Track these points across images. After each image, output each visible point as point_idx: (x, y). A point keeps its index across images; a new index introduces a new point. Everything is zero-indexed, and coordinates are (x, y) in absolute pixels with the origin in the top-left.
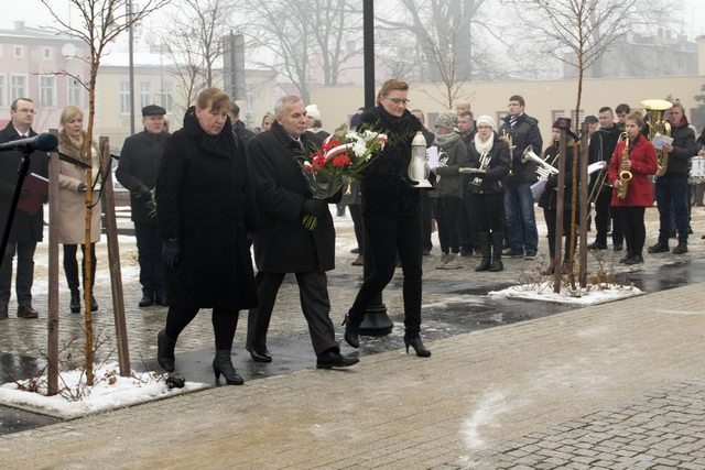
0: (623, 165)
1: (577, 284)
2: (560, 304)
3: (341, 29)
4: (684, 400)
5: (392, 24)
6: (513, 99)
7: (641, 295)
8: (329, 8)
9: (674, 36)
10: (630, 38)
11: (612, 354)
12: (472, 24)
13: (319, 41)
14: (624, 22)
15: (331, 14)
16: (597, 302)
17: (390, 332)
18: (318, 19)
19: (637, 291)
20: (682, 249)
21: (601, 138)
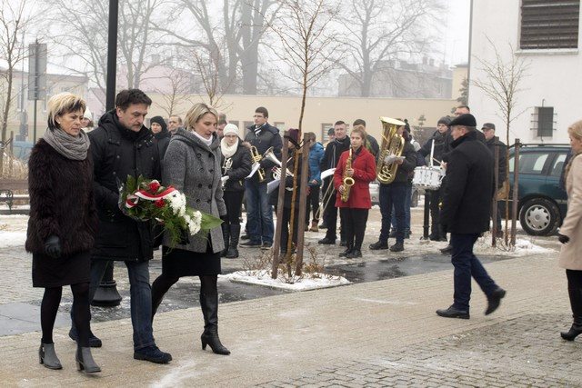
0: (346, 172)
1: (293, 272)
2: (274, 288)
3: (144, 44)
4: (350, 375)
5: (191, 42)
6: (258, 111)
7: (347, 285)
8: (135, 25)
9: (437, 65)
10: (397, 66)
11: (303, 333)
12: (259, 45)
13: (125, 53)
14: (390, 50)
15: (136, 31)
16: (306, 288)
17: (119, 304)
18: (125, 35)
19: (344, 280)
20: (399, 247)
21: (334, 147)
